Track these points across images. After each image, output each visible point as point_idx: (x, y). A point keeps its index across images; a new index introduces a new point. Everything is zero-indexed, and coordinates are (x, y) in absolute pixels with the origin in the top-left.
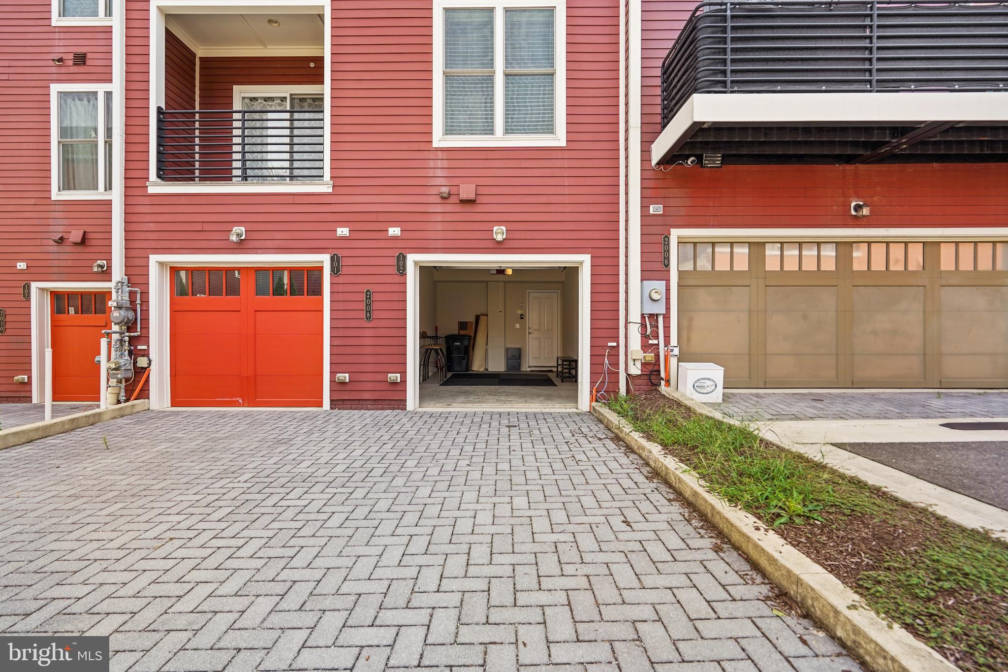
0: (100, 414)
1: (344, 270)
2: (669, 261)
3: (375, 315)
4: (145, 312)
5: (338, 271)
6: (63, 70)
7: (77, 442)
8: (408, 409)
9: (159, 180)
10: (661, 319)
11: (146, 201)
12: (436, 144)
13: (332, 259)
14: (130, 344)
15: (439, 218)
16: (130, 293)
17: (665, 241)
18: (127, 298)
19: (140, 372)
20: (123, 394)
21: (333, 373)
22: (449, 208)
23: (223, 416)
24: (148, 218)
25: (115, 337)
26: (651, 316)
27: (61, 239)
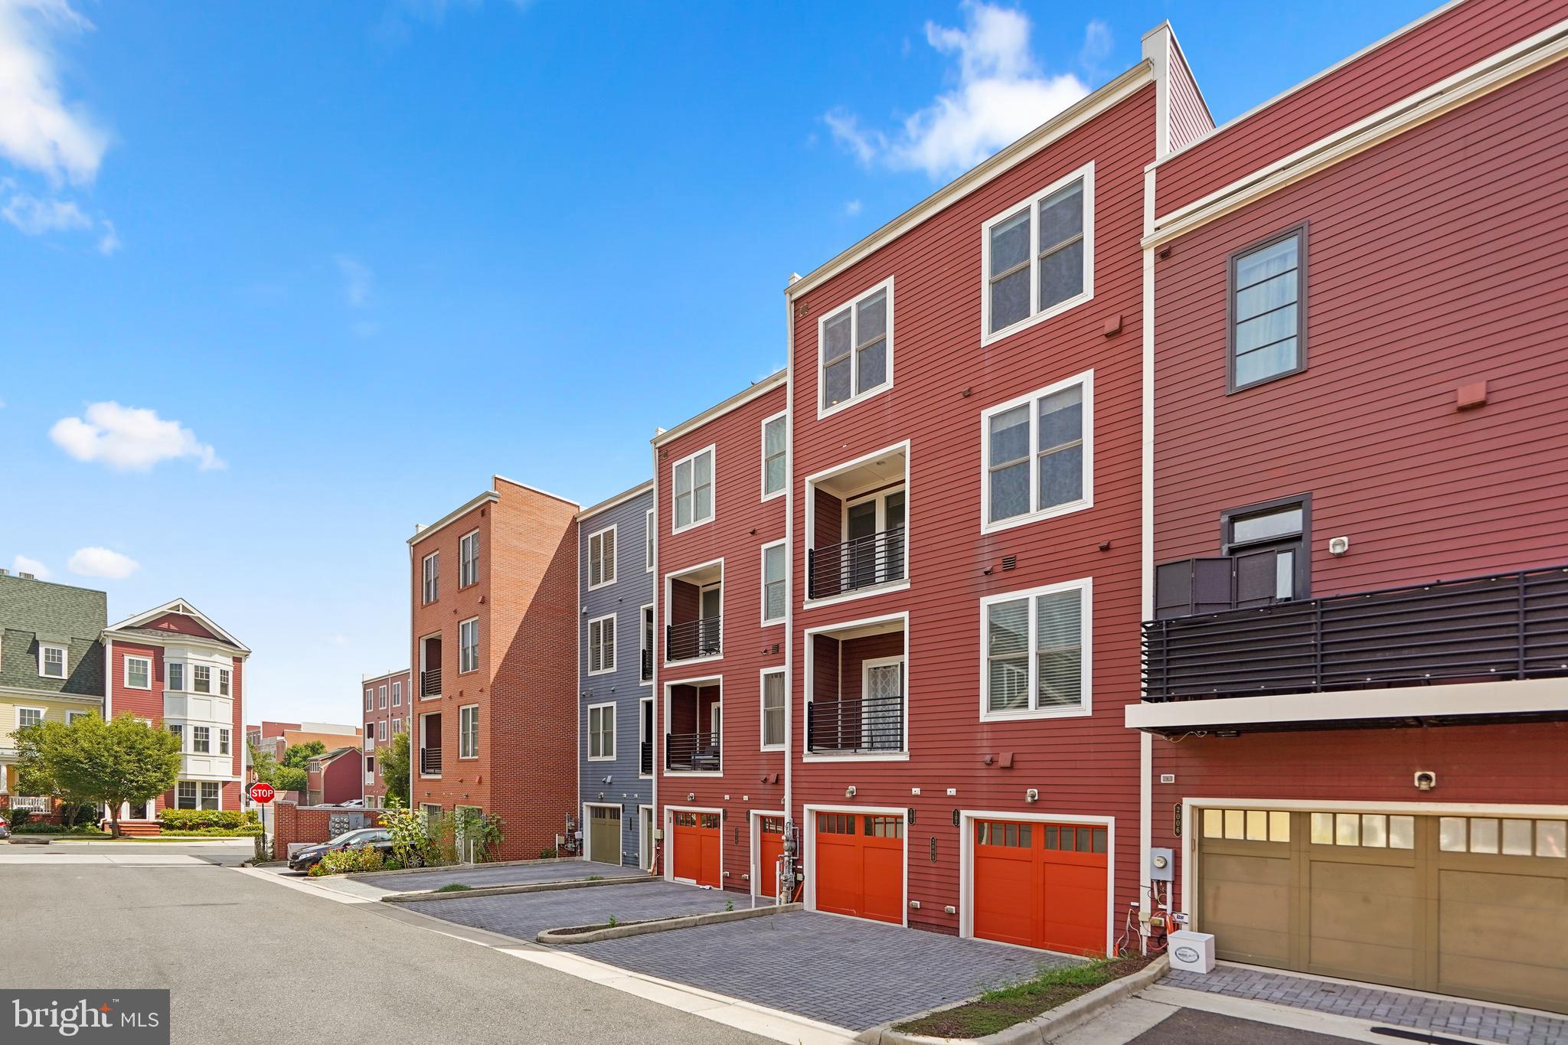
0: (775, 909)
1: (918, 821)
2: (1180, 829)
3: (939, 857)
4: (802, 842)
5: (913, 821)
6: (767, 658)
7: (761, 923)
8: (960, 936)
9: (809, 752)
10: (1169, 886)
11: (802, 767)
12: (982, 720)
13: (909, 811)
14: (793, 865)
15: (984, 781)
16: (793, 830)
17: (1176, 810)
18: (791, 832)
19: (798, 884)
20: (790, 897)
21: (909, 900)
22: (992, 773)
23: (839, 920)
24: (803, 779)
25: (786, 859)
26: (1158, 882)
27: (766, 779)
